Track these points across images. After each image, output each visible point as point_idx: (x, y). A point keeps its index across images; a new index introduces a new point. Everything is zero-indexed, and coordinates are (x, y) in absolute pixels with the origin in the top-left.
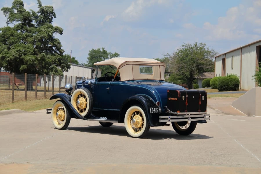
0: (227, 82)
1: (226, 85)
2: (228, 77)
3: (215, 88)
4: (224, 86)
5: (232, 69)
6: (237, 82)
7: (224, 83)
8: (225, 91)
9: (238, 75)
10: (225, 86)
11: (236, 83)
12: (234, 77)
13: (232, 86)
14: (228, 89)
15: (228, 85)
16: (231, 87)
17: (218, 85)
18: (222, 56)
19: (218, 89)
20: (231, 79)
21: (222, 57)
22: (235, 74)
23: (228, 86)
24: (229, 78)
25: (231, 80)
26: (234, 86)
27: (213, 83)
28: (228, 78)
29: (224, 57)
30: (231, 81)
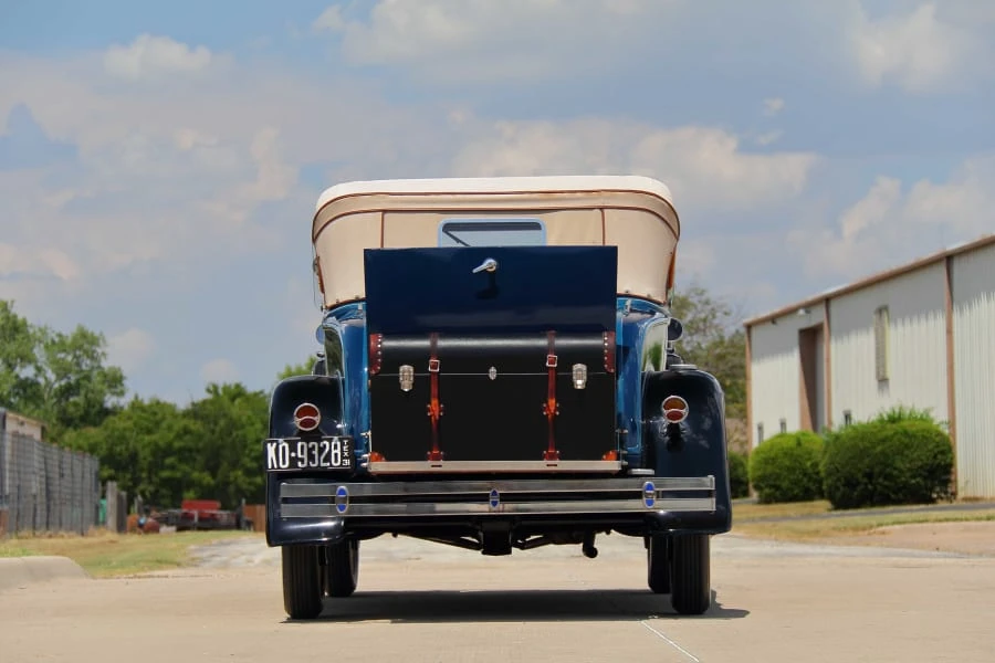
0: (883, 453)
1: (877, 470)
2: (889, 426)
3: (778, 501)
4: (865, 480)
5: (883, 381)
6: (943, 453)
7: (867, 461)
8: (873, 504)
9: (939, 416)
10: (869, 476)
11: (935, 457)
12: (920, 425)
13: (914, 477)
14: (893, 496)
15: (888, 470)
16: (906, 486)
17: (829, 474)
18: (801, 312)
19: (831, 498)
20: (906, 433)
21: (804, 321)
22: (920, 409)
23: (888, 477)
24: (890, 429)
25: (907, 441)
26: (925, 478)
27: (770, 469)
28: (885, 433)
29: (818, 316)
30: (907, 446)
